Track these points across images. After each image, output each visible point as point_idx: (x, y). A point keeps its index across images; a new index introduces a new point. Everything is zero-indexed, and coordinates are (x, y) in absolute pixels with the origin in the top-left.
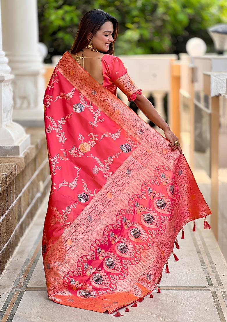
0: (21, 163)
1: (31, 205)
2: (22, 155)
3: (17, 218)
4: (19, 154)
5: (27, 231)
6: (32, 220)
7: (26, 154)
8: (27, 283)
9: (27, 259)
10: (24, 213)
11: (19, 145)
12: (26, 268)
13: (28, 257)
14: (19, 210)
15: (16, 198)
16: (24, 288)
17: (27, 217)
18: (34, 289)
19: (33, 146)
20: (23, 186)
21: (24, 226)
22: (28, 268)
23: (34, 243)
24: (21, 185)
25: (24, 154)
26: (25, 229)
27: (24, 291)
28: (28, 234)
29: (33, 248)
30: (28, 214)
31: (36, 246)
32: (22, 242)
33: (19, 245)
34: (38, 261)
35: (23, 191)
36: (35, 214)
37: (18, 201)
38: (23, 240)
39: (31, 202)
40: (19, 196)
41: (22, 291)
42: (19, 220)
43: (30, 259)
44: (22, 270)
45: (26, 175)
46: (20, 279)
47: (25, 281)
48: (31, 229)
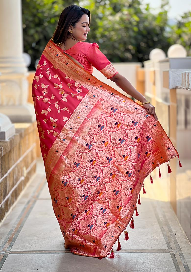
0: (7, 146)
1: (16, 186)
2: (7, 139)
3: (3, 194)
4: (5, 139)
5: (11, 208)
6: (16, 199)
7: (11, 139)
8: (10, 248)
9: (11, 229)
10: (9, 192)
11: (5, 131)
12: (10, 236)
13: (12, 228)
14: (5, 188)
15: (2, 177)
16: (8, 251)
17: (12, 195)
18: (16, 253)
19: (18, 134)
20: (9, 168)
21: (9, 203)
22: (12, 236)
23: (17, 217)
24: (6, 166)
25: (9, 139)
26: (10, 205)
27: (8, 254)
28: (12, 210)
29: (16, 221)
30: (13, 193)
31: (19, 220)
32: (7, 216)
33: (5, 218)
34: (20, 231)
35: (9, 172)
36: (19, 194)
37: (4, 179)
38: (8, 215)
39: (16, 183)
40: (5, 176)
41: (6, 254)
42: (5, 197)
43: (14, 229)
44: (6, 238)
45: (11, 159)
46: (5, 244)
47: (9, 247)
48: (16, 206)
